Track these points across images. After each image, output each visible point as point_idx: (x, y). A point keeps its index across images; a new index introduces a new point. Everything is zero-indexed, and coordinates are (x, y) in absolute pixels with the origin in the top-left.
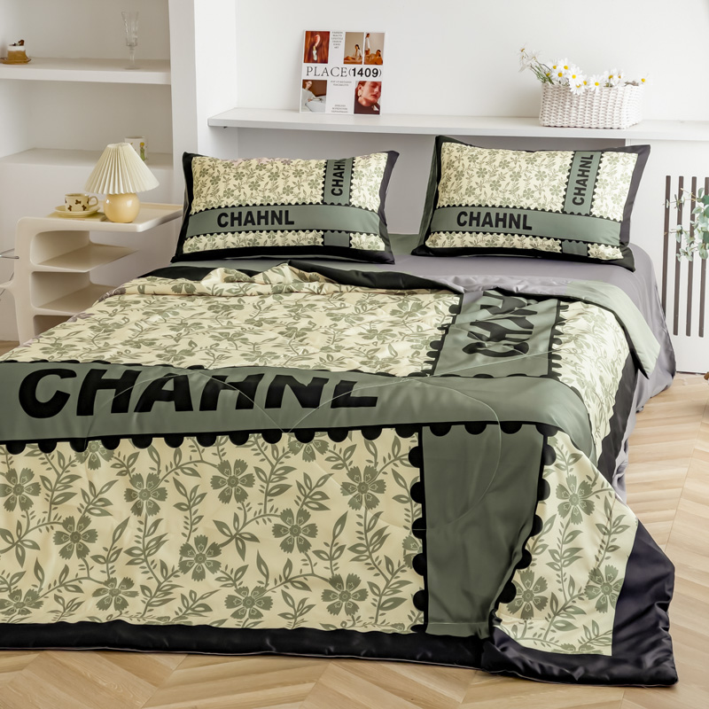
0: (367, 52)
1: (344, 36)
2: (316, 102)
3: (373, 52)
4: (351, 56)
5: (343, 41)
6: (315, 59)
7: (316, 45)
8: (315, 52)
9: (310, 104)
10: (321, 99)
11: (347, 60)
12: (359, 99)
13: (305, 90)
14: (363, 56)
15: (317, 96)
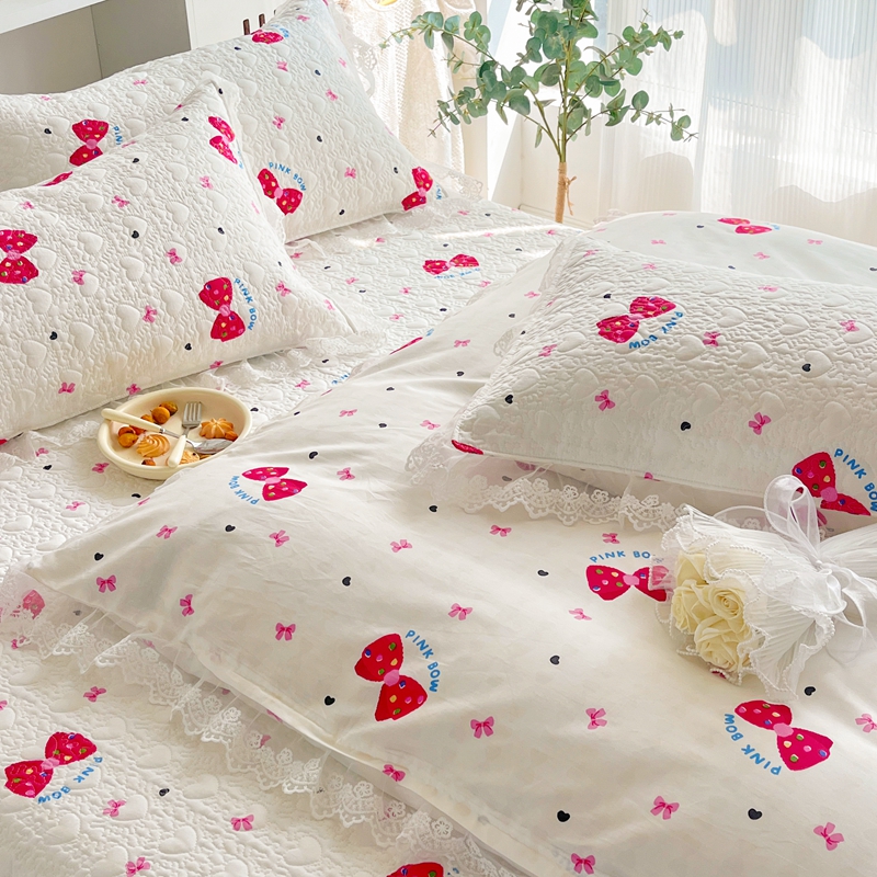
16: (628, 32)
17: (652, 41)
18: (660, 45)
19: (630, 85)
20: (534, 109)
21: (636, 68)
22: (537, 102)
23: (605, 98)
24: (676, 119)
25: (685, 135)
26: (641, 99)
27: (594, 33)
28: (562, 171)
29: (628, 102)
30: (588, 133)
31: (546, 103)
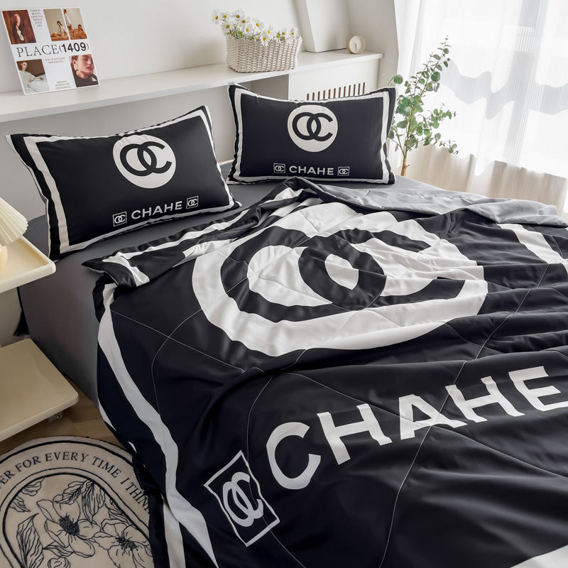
0: (70, 28)
1: (42, 13)
2: (37, 82)
3: (75, 27)
4: (56, 32)
5: (44, 18)
6: (22, 39)
7: (18, 24)
8: (19, 32)
9: (31, 84)
10: (41, 79)
11: (54, 37)
12: (77, 73)
13: (23, 72)
14: (67, 31)
15: (36, 76)
16: (436, 111)
17: (445, 115)
18: (447, 117)
19: (434, 131)
20: (396, 137)
21: (436, 126)
22: (397, 135)
23: (424, 136)
24: (452, 144)
25: (455, 151)
26: (438, 136)
27: (422, 111)
28: (404, 161)
29: (433, 136)
30: (416, 147)
31: (401, 135)
